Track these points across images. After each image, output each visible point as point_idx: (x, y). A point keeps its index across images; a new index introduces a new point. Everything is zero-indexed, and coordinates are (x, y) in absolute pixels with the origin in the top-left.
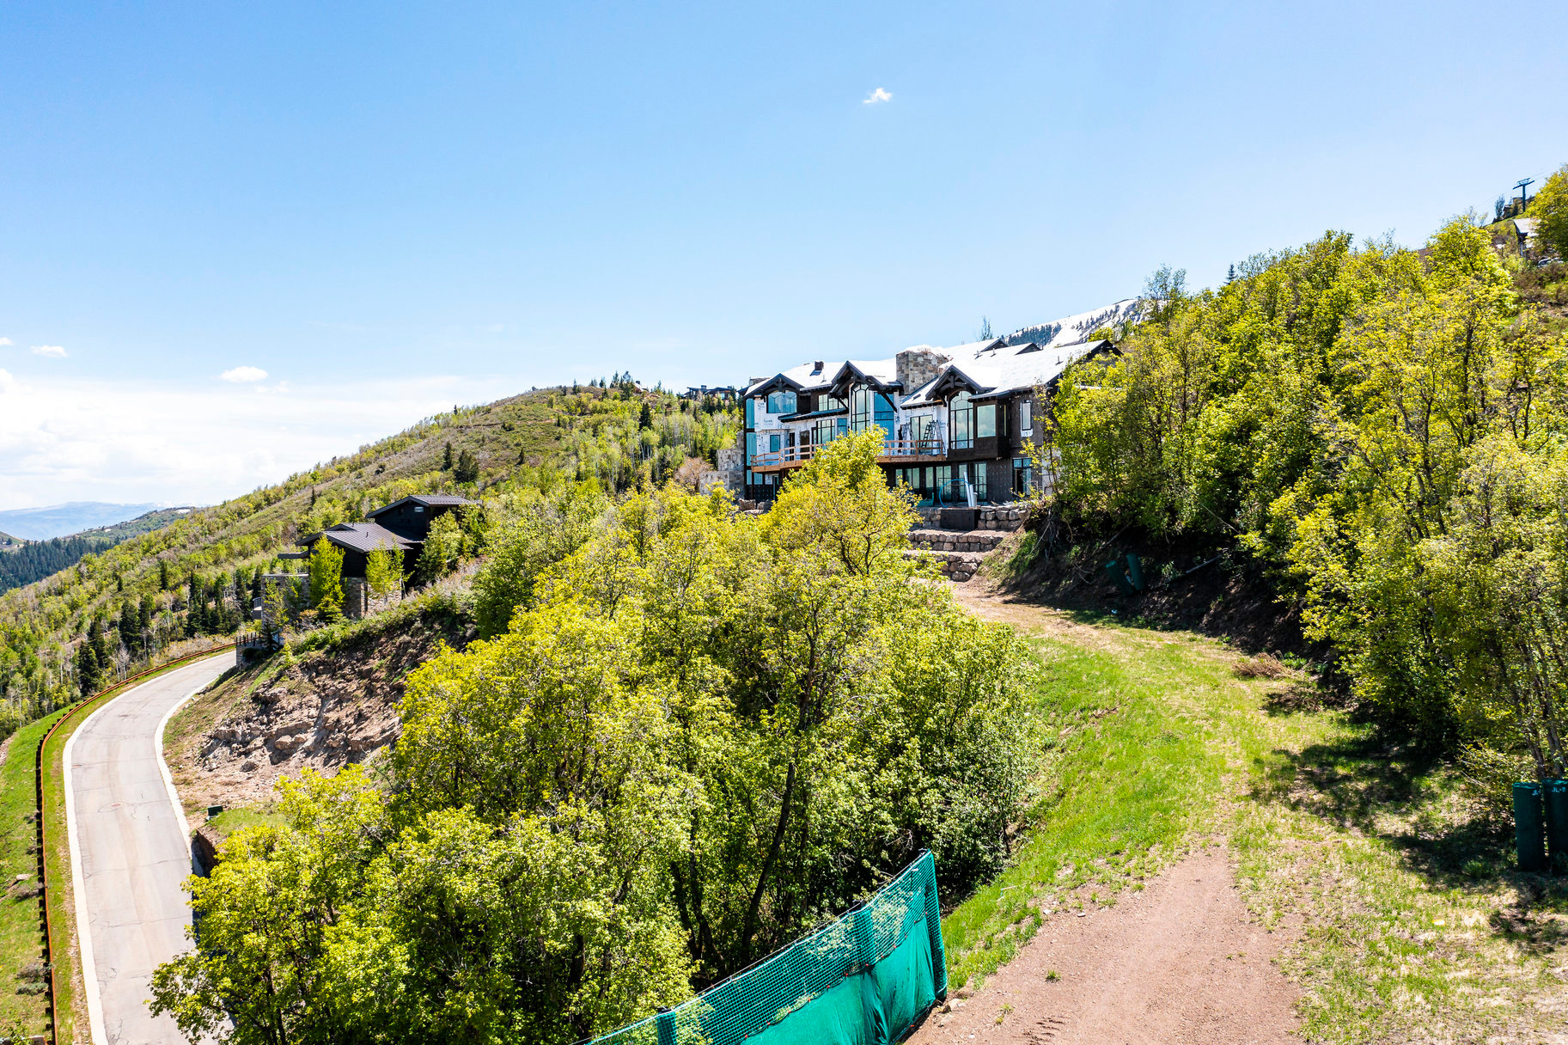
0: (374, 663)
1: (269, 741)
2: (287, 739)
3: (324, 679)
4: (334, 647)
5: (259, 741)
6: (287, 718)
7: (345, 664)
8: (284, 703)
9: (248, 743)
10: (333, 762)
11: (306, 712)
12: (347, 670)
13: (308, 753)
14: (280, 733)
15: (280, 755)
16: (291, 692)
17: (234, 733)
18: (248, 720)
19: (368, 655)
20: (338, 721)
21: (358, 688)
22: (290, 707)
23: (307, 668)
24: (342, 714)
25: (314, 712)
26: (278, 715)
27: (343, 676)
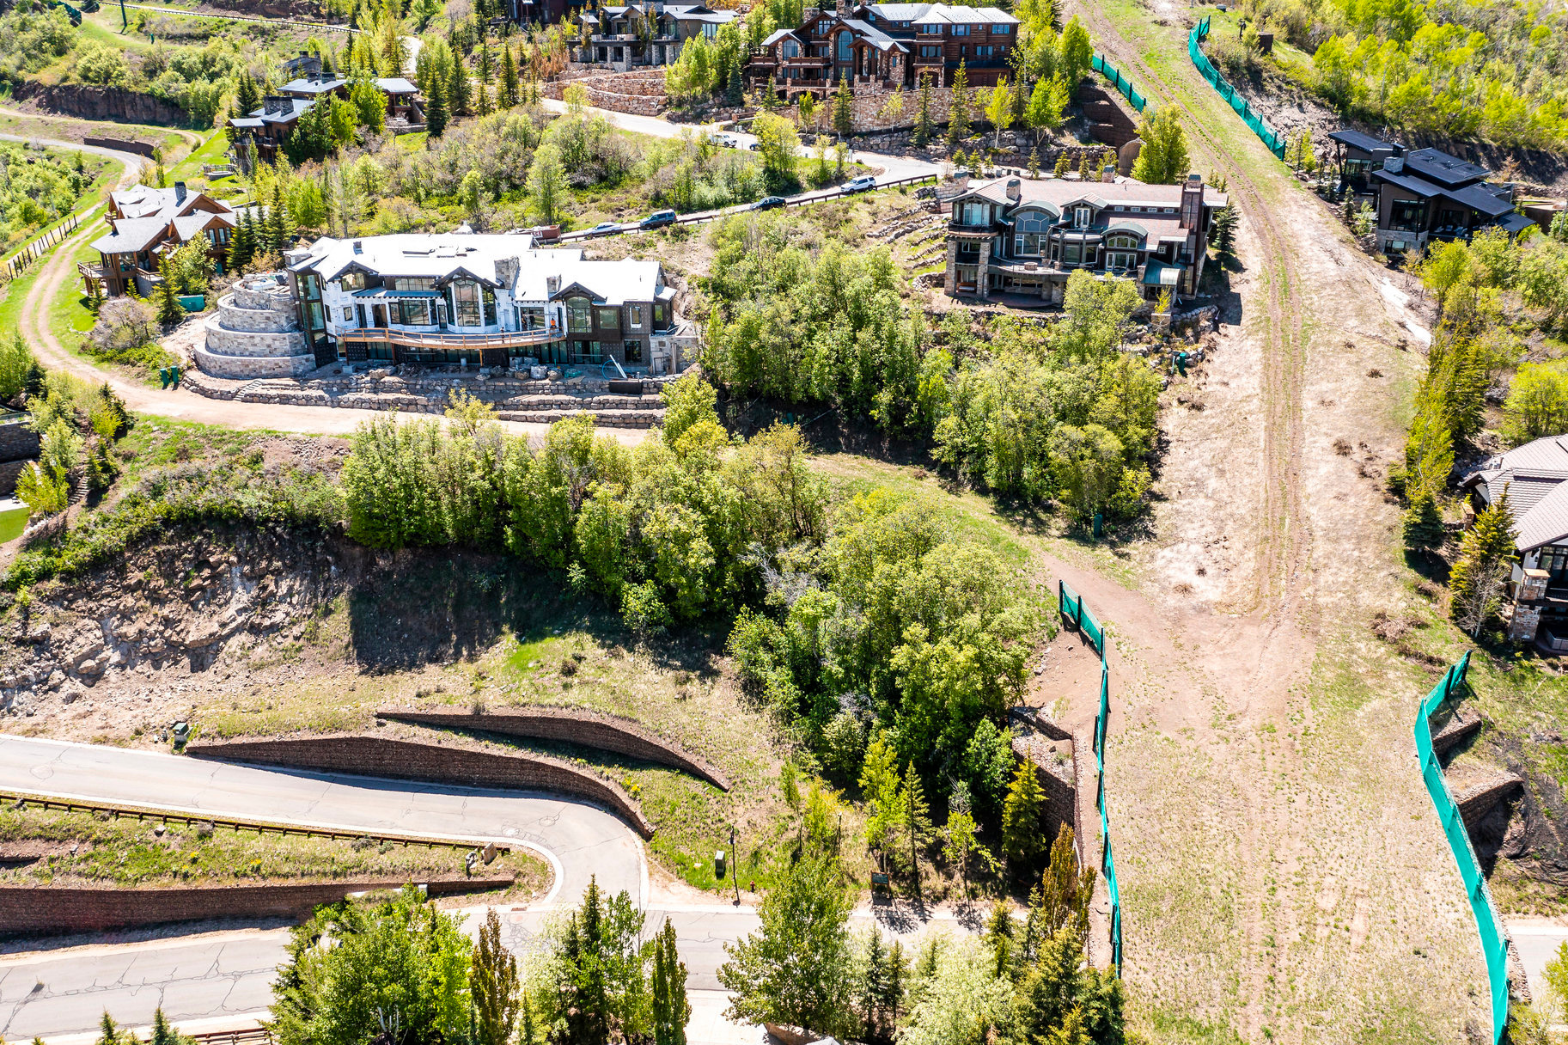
0: (135, 576)
1: (71, 671)
2: (89, 663)
3: (81, 603)
4: (68, 575)
5: (58, 675)
6: (73, 646)
7: (99, 587)
8: (56, 635)
9: (47, 680)
10: (165, 664)
11: (91, 636)
12: (107, 589)
13: (121, 666)
14: (78, 661)
15: (93, 677)
16: (54, 625)
17: (25, 678)
18: (29, 662)
19: (122, 572)
20: (140, 631)
21: (138, 600)
22: (68, 638)
23: (53, 599)
24: (140, 624)
25: (99, 633)
26: (60, 647)
27: (108, 595)
